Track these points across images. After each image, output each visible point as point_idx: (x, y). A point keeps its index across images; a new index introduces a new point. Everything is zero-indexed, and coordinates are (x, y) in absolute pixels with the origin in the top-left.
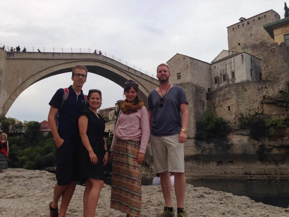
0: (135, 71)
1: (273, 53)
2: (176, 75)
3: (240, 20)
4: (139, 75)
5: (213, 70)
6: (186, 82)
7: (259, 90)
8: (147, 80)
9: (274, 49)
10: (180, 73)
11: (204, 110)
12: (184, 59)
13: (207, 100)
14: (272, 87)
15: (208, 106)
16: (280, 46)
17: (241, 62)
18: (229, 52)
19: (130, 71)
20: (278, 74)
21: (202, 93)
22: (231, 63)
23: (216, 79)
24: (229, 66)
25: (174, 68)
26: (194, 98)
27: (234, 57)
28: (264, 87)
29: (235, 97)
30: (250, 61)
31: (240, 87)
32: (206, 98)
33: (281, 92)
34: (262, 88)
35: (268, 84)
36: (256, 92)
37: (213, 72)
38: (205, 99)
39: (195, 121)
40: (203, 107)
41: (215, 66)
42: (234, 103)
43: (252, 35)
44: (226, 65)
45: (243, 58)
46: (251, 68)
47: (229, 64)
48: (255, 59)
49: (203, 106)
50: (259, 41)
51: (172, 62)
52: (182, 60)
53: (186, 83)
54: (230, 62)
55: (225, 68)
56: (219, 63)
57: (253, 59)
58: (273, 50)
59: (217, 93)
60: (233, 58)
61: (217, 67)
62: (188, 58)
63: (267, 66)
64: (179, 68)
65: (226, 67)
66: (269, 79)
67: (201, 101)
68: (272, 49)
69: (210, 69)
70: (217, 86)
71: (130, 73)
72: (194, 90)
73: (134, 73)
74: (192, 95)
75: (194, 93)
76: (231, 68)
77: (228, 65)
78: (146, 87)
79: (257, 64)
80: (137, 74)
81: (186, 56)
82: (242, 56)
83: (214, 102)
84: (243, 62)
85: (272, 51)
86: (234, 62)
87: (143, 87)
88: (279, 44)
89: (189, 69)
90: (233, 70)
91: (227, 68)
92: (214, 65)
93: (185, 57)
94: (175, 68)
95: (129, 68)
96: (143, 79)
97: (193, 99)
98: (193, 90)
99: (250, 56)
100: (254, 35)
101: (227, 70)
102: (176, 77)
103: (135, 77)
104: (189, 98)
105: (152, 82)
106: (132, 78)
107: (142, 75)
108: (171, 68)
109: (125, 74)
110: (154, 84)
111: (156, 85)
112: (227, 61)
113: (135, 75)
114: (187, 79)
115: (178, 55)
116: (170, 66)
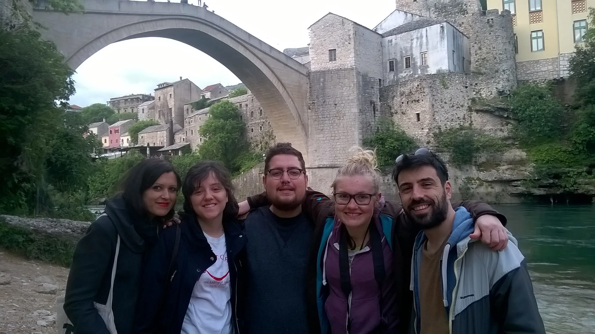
0: (261, 42)
1: (491, 26)
2: (328, 52)
4: (267, 51)
5: (387, 47)
6: (346, 67)
7: (467, 87)
9: (492, 19)
10: (335, 49)
11: (376, 118)
12: (343, 23)
13: (380, 101)
14: (487, 84)
15: (382, 112)
16: (502, 16)
17: (439, 39)
18: (406, 15)
19: (252, 42)
20: (496, 63)
21: (372, 88)
22: (422, 37)
23: (391, 63)
24: (417, 42)
25: (322, 39)
26: (360, 96)
27: (428, 28)
28: (474, 84)
29: (430, 98)
30: (452, 37)
31: (438, 81)
32: (379, 97)
33: (501, 93)
34: (471, 85)
35: (480, 79)
36: (462, 92)
37: (386, 50)
38: (377, 99)
39: (361, 136)
40: (375, 113)
41: (391, 41)
42: (427, 109)
44: (412, 40)
45: (443, 31)
46: (453, 49)
47: (417, 38)
48: (458, 33)
49: (374, 111)
51: (318, 28)
52: (340, 26)
53: (347, 69)
54: (419, 35)
55: (409, 45)
56: (397, 36)
57: (455, 35)
58: (491, 23)
59: (397, 90)
60: (424, 30)
61: (393, 42)
62: (349, 22)
63: (480, 49)
64: (334, 40)
65: (412, 44)
66: (483, 70)
67: (372, 102)
68: (488, 20)
69: (382, 45)
70: (394, 76)
71: (251, 45)
72: (361, 83)
73: (259, 47)
74: (358, 92)
75: (361, 89)
76: (421, 45)
77: (415, 41)
79: (460, 43)
80: (263, 48)
82: (441, 27)
83: (391, 104)
84: (442, 38)
85: (488, 22)
86: (427, 36)
87: (273, 72)
88: (500, 12)
89: (352, 43)
90: (424, 50)
91: (414, 45)
92: (390, 38)
93: (345, 20)
94: (325, 40)
95: (250, 36)
97: (358, 100)
98: (359, 82)
99: (452, 27)
101: (414, 50)
102: (327, 57)
103: (260, 55)
104: (351, 98)
105: (286, 65)
106: (255, 55)
107: (271, 51)
108: (318, 39)
109: (243, 48)
110: (291, 67)
111: (293, 71)
112: (415, 34)
113: (260, 50)
114: (348, 63)
115: (330, 15)
116: (315, 35)
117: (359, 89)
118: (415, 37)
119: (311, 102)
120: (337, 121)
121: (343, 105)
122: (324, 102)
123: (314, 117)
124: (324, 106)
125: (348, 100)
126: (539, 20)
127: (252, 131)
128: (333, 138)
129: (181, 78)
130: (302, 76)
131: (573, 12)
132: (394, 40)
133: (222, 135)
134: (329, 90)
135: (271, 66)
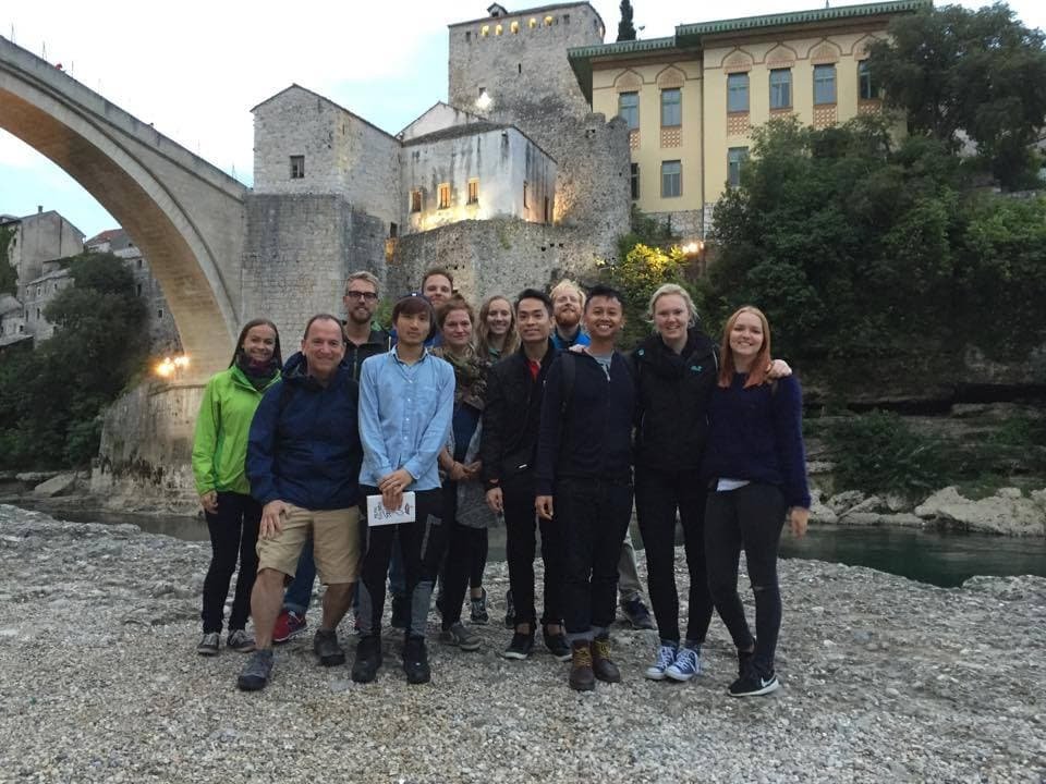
0: (134, 121)
1: (591, 144)
2: (289, 160)
3: (489, 10)
4: (151, 141)
5: (409, 164)
6: (321, 192)
7: (543, 249)
8: (177, 164)
9: (594, 131)
10: (302, 157)
12: (320, 108)
13: (387, 263)
14: (579, 245)
15: (390, 284)
16: (611, 125)
17: (499, 157)
18: (457, 114)
19: (113, 117)
20: (595, 210)
21: (372, 236)
22: (471, 152)
23: (417, 197)
24: (462, 161)
25: (278, 135)
26: (347, 250)
27: (482, 136)
28: (557, 244)
29: (476, 264)
30: (524, 157)
31: (492, 235)
32: (384, 255)
34: (552, 245)
35: (568, 235)
36: (536, 257)
37: (408, 171)
38: (381, 258)
41: (418, 154)
42: (471, 283)
43: (523, 71)
44: (454, 155)
45: (507, 142)
46: (524, 178)
47: (463, 154)
48: (537, 151)
50: (542, 96)
51: (271, 113)
52: (312, 113)
53: (322, 197)
54: (466, 147)
55: (447, 165)
56: (430, 146)
57: (531, 152)
58: (590, 136)
59: (421, 244)
60: (475, 138)
61: (422, 157)
62: (332, 107)
63: (570, 182)
64: (300, 137)
65: (453, 163)
66: (574, 222)
67: (369, 264)
68: (587, 131)
69: (400, 160)
70: (420, 220)
71: (111, 125)
72: (349, 225)
73: (130, 130)
74: (342, 241)
75: (349, 236)
76: (468, 167)
77: (458, 157)
78: (174, 190)
79: (540, 170)
80: (141, 134)
81: (325, 99)
82: (504, 135)
83: (408, 272)
84: (505, 156)
85: (587, 137)
86: (479, 151)
87: (162, 185)
88: (608, 120)
89: (336, 147)
90: (473, 175)
91: (457, 165)
92: (415, 149)
93: (322, 101)
94: (283, 137)
95: (109, 105)
96: (164, 156)
97: (343, 256)
98: (346, 223)
99: (526, 140)
100: (530, 72)
101: (456, 173)
102: (286, 169)
103: (132, 146)
104: (329, 251)
105: (194, 175)
106: (118, 145)
107: (158, 144)
108: (269, 133)
109: (91, 128)
110: (204, 180)
111: (211, 188)
112: (458, 144)
113: (132, 138)
114: (326, 184)
115: (296, 89)
116: (264, 125)
117: (345, 236)
118: (459, 150)
119: (249, 254)
120: (299, 295)
121: (312, 264)
122: (275, 257)
123: (252, 284)
124: (274, 263)
125: (323, 255)
126: (677, 143)
127: (160, 316)
128: (289, 327)
129: (40, 208)
130: (230, 201)
131: (728, 132)
132: (422, 153)
133: (90, 319)
134: (284, 233)
135: (158, 172)
